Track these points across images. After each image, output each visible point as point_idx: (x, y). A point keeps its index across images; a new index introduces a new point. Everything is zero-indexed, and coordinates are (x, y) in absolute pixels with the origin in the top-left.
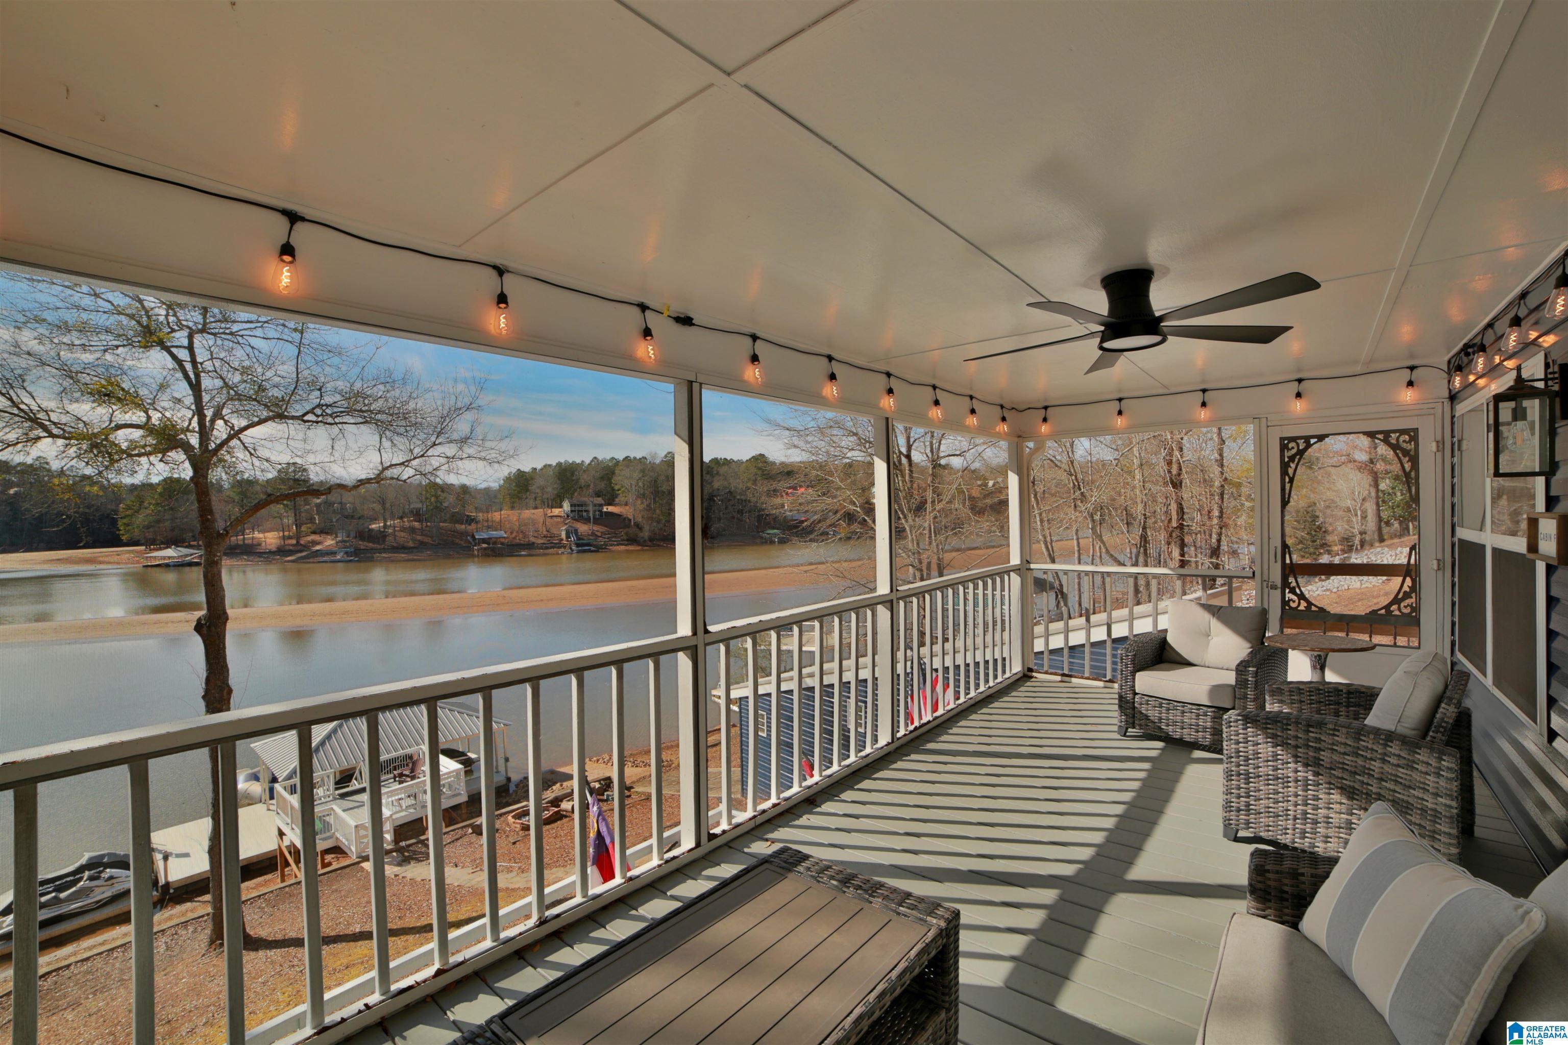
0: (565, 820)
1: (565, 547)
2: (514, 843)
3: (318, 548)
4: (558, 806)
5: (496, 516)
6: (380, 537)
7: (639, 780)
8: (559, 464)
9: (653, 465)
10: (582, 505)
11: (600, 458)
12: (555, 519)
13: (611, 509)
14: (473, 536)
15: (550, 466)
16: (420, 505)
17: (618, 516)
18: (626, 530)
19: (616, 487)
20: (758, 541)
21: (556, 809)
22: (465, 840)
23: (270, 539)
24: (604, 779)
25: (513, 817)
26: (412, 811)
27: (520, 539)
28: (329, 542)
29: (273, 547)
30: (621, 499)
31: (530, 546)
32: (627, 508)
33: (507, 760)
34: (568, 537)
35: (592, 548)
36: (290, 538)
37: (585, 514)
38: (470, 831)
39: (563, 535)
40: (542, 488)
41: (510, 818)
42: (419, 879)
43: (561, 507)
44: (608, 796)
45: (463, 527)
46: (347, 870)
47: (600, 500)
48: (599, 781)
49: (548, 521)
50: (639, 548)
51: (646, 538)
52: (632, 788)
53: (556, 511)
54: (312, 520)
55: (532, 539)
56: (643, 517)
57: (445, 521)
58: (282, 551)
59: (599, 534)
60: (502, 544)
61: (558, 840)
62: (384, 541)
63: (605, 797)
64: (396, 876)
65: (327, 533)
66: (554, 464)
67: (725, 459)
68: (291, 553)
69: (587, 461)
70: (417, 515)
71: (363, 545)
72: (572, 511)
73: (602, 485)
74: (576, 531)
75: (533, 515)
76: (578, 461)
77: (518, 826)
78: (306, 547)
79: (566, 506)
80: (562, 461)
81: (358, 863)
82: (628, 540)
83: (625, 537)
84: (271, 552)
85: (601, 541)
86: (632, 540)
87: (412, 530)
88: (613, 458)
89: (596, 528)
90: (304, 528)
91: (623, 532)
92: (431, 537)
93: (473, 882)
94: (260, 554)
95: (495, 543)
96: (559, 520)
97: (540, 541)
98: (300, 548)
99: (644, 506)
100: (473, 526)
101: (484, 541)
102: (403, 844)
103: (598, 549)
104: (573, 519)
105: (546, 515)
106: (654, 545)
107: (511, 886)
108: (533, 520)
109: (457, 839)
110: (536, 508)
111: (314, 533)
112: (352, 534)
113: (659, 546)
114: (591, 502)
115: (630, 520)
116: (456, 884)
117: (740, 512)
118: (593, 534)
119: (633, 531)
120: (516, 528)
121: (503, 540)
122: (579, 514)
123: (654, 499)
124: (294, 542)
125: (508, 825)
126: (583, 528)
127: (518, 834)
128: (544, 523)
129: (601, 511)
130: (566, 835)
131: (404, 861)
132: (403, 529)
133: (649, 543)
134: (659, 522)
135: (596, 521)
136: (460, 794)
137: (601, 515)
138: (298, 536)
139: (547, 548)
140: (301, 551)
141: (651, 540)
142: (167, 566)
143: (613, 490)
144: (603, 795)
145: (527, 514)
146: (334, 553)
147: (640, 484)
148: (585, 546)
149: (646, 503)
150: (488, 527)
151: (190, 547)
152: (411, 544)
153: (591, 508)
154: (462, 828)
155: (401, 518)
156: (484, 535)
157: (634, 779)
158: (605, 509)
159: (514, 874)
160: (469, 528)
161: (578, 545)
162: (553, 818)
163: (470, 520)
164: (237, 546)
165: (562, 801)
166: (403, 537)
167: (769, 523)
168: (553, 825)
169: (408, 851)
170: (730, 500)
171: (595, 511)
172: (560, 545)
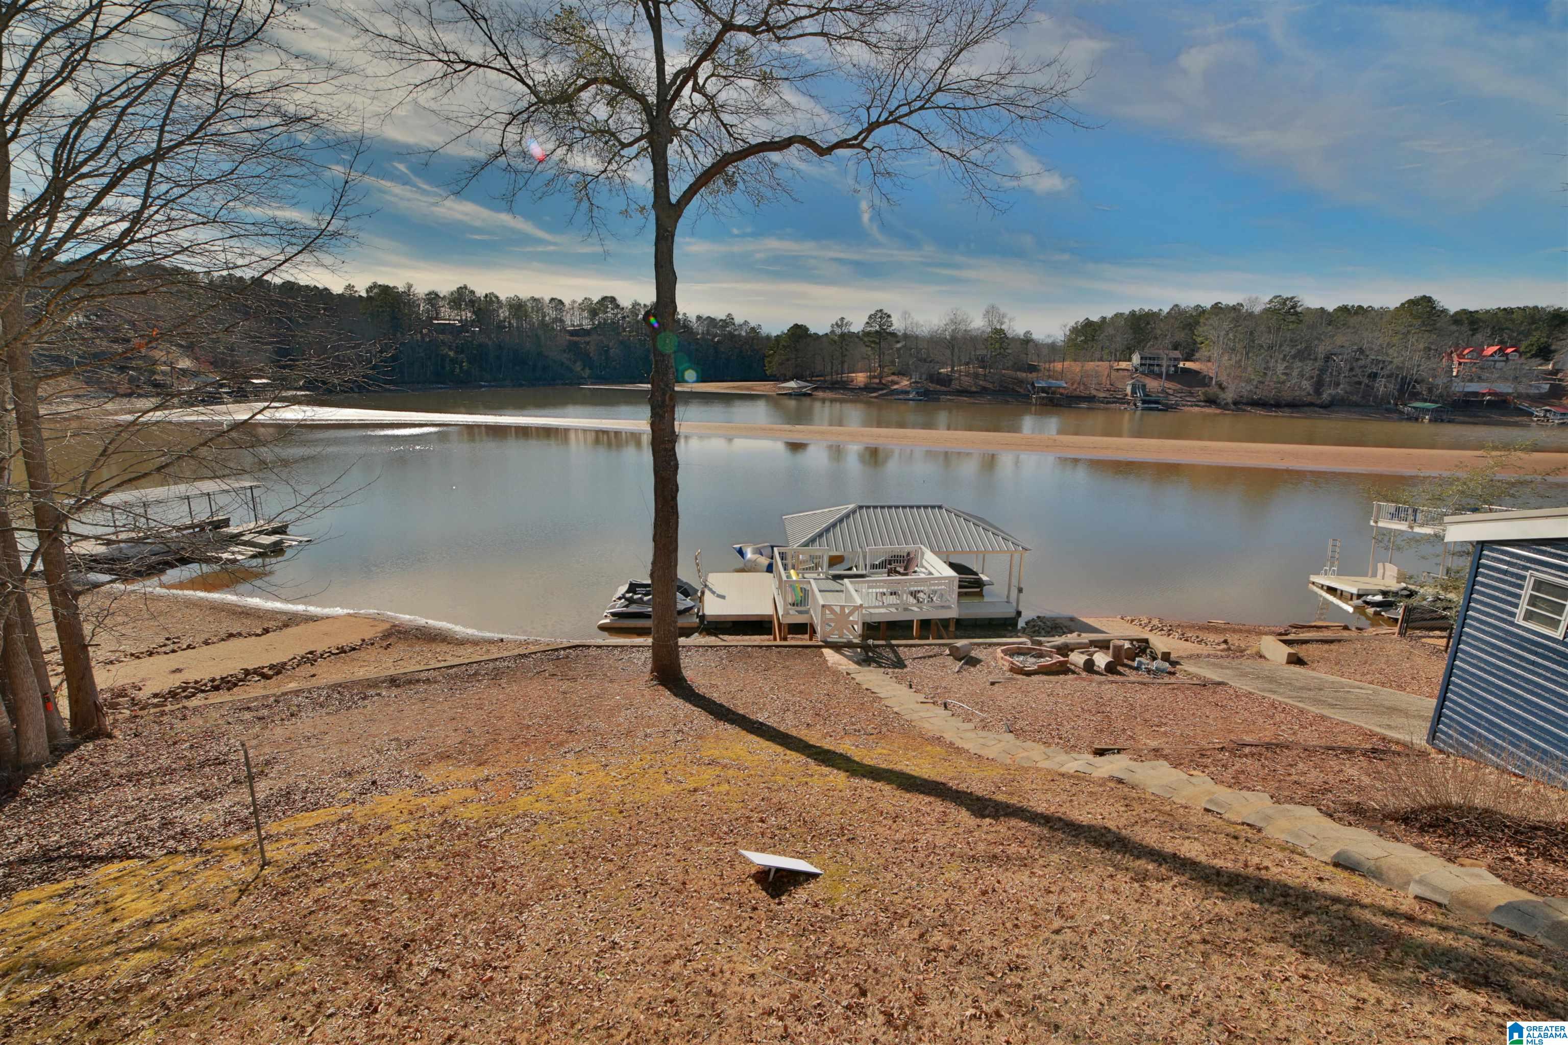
0: (1071, 676)
1: (1129, 403)
2: (993, 684)
3: (895, 387)
4: (1067, 656)
5: (1058, 366)
6: (944, 381)
7: (1190, 657)
8: (1133, 313)
9: (1251, 315)
10: (1154, 359)
11: (1183, 305)
12: (1121, 372)
13: (1189, 365)
14: (1033, 384)
15: (1122, 314)
16: (985, 352)
17: (1196, 373)
18: (1203, 390)
19: (1199, 340)
20: (1395, 416)
21: (1062, 659)
22: (938, 661)
23: (860, 378)
24: (1138, 641)
25: (1003, 651)
26: (893, 610)
27: (1081, 391)
28: (905, 383)
29: (862, 385)
30: (1203, 352)
31: (1091, 399)
32: (1209, 364)
33: (1020, 590)
34: (1134, 392)
35: (1160, 407)
36: (875, 377)
37: (1156, 369)
38: (947, 652)
39: (1129, 390)
40: (1111, 338)
41: (999, 650)
42: (865, 687)
43: (1130, 360)
44: (1140, 663)
45: (1024, 375)
46: (808, 651)
47: (1177, 354)
48: (1132, 641)
49: (1114, 373)
50: (1218, 411)
51: (1230, 400)
52: (1178, 663)
53: (1123, 365)
54: (893, 363)
55: (1094, 392)
56: (1228, 375)
57: (1007, 369)
58: (867, 388)
59: (1171, 392)
60: (1061, 394)
61: (1053, 699)
62: (950, 384)
63: (1135, 664)
64: (848, 674)
65: (904, 375)
66: (1127, 312)
67: (1360, 307)
68: (875, 390)
69: (1166, 310)
70: (982, 362)
71: (932, 387)
72: (1141, 365)
73: (1180, 336)
74: (1144, 386)
75: (1097, 368)
76: (1155, 309)
77: (1007, 664)
78: (884, 386)
79: (1136, 359)
80: (1137, 309)
81: (820, 647)
82: (1205, 401)
83: (1202, 398)
84: (860, 388)
85: (1173, 400)
86: (1211, 401)
87: (976, 376)
88: (1198, 306)
89: (1168, 385)
90: (886, 370)
91: (1200, 391)
92: (993, 383)
93: (915, 716)
94: (852, 390)
95: (1054, 393)
96: (1126, 373)
97: (1102, 395)
98: (882, 386)
99: (1233, 362)
100: (1034, 375)
101: (1043, 390)
102: (870, 642)
103: (1167, 408)
104: (1143, 373)
105: (1111, 367)
106: (1238, 410)
107: (959, 743)
108: (1097, 372)
109: (930, 657)
110: (1101, 360)
111: (893, 374)
112: (924, 377)
113: (1244, 411)
114: (1166, 357)
115: (1211, 378)
116: (895, 710)
117: (1374, 376)
118: (1163, 391)
119: (1213, 390)
120: (1078, 379)
121: (1061, 391)
122: (1150, 367)
123: (1247, 354)
124: (877, 381)
125: (995, 659)
126: (1153, 384)
127: (1004, 674)
128: (1109, 376)
129: (1175, 366)
130: (1066, 696)
131: (864, 661)
132: (968, 375)
133: (1233, 407)
134: (1249, 381)
135: (1169, 377)
136: (949, 607)
137: (1176, 372)
138: (880, 377)
139: (1108, 403)
140: (882, 389)
141: (1235, 403)
142: (790, 394)
143: (1195, 342)
144: (1134, 660)
145: (1091, 365)
146: (907, 393)
147: (1231, 336)
148: (1151, 403)
149: (1235, 359)
150: (1049, 377)
151: (806, 381)
152: (974, 389)
153: (1165, 363)
154: (940, 645)
155: (967, 364)
156: (1042, 384)
157: (1184, 654)
158: (1181, 365)
159: (971, 726)
160: (1030, 375)
161: (1144, 402)
162: (1054, 668)
163: (1032, 369)
164: (837, 382)
165: (1072, 650)
166: (966, 381)
167: (1419, 393)
168: (1052, 678)
169: (873, 652)
170: (1358, 360)
171: (1169, 366)
172: (1123, 401)
